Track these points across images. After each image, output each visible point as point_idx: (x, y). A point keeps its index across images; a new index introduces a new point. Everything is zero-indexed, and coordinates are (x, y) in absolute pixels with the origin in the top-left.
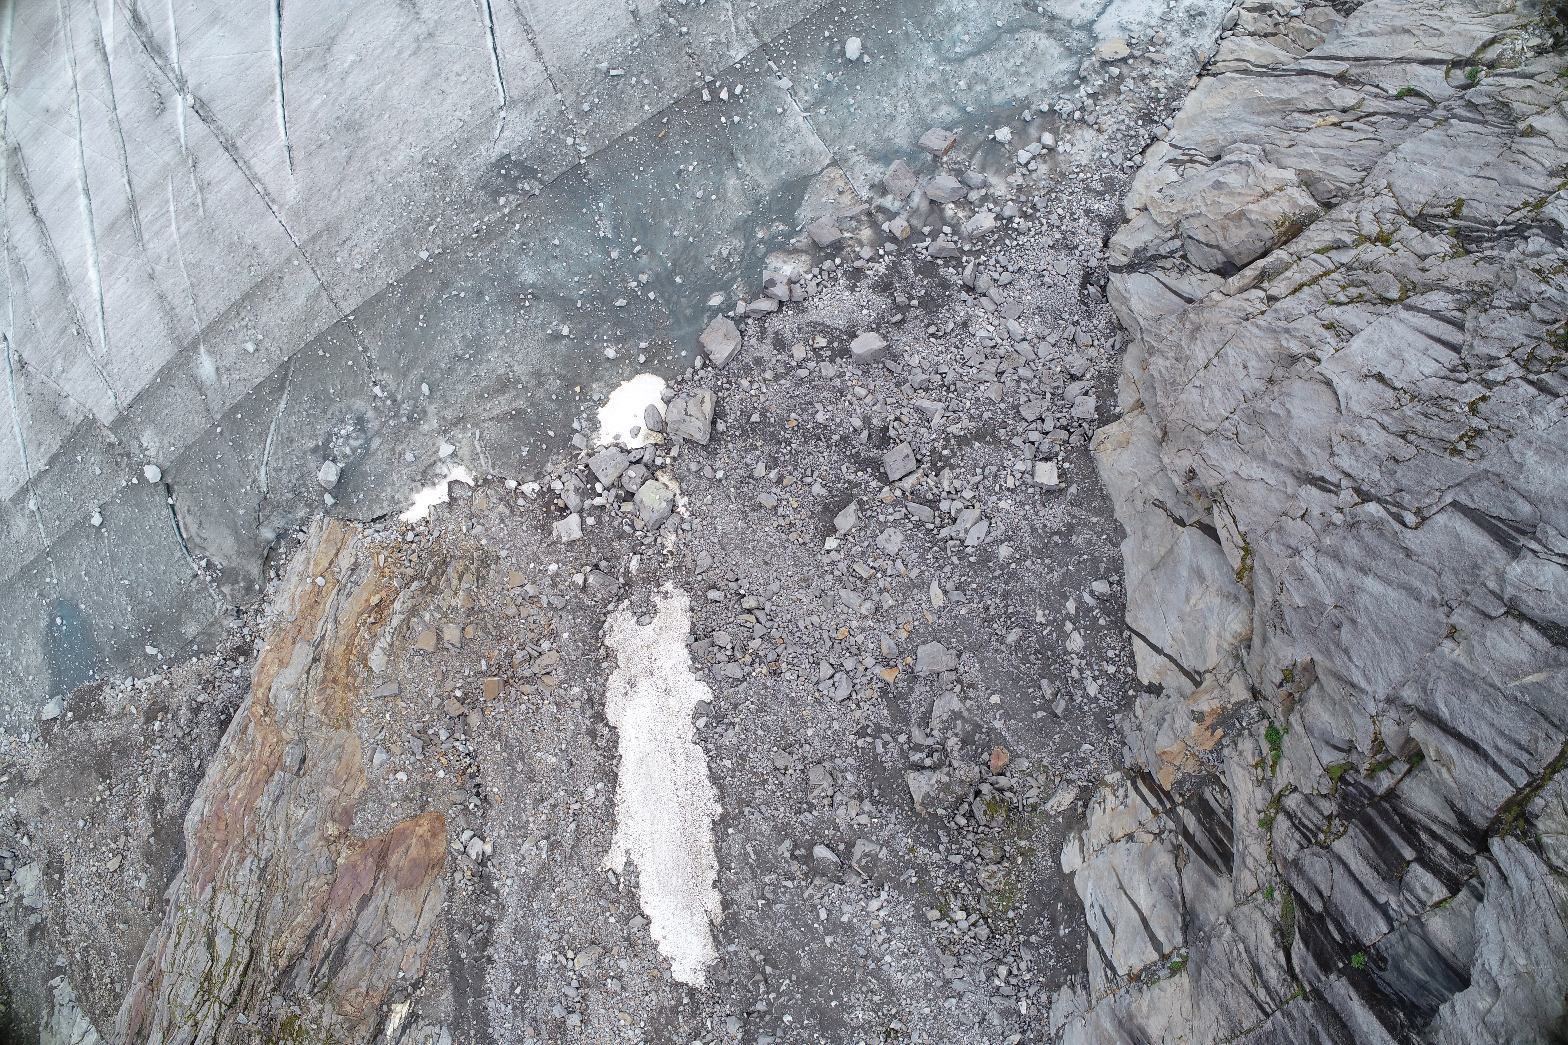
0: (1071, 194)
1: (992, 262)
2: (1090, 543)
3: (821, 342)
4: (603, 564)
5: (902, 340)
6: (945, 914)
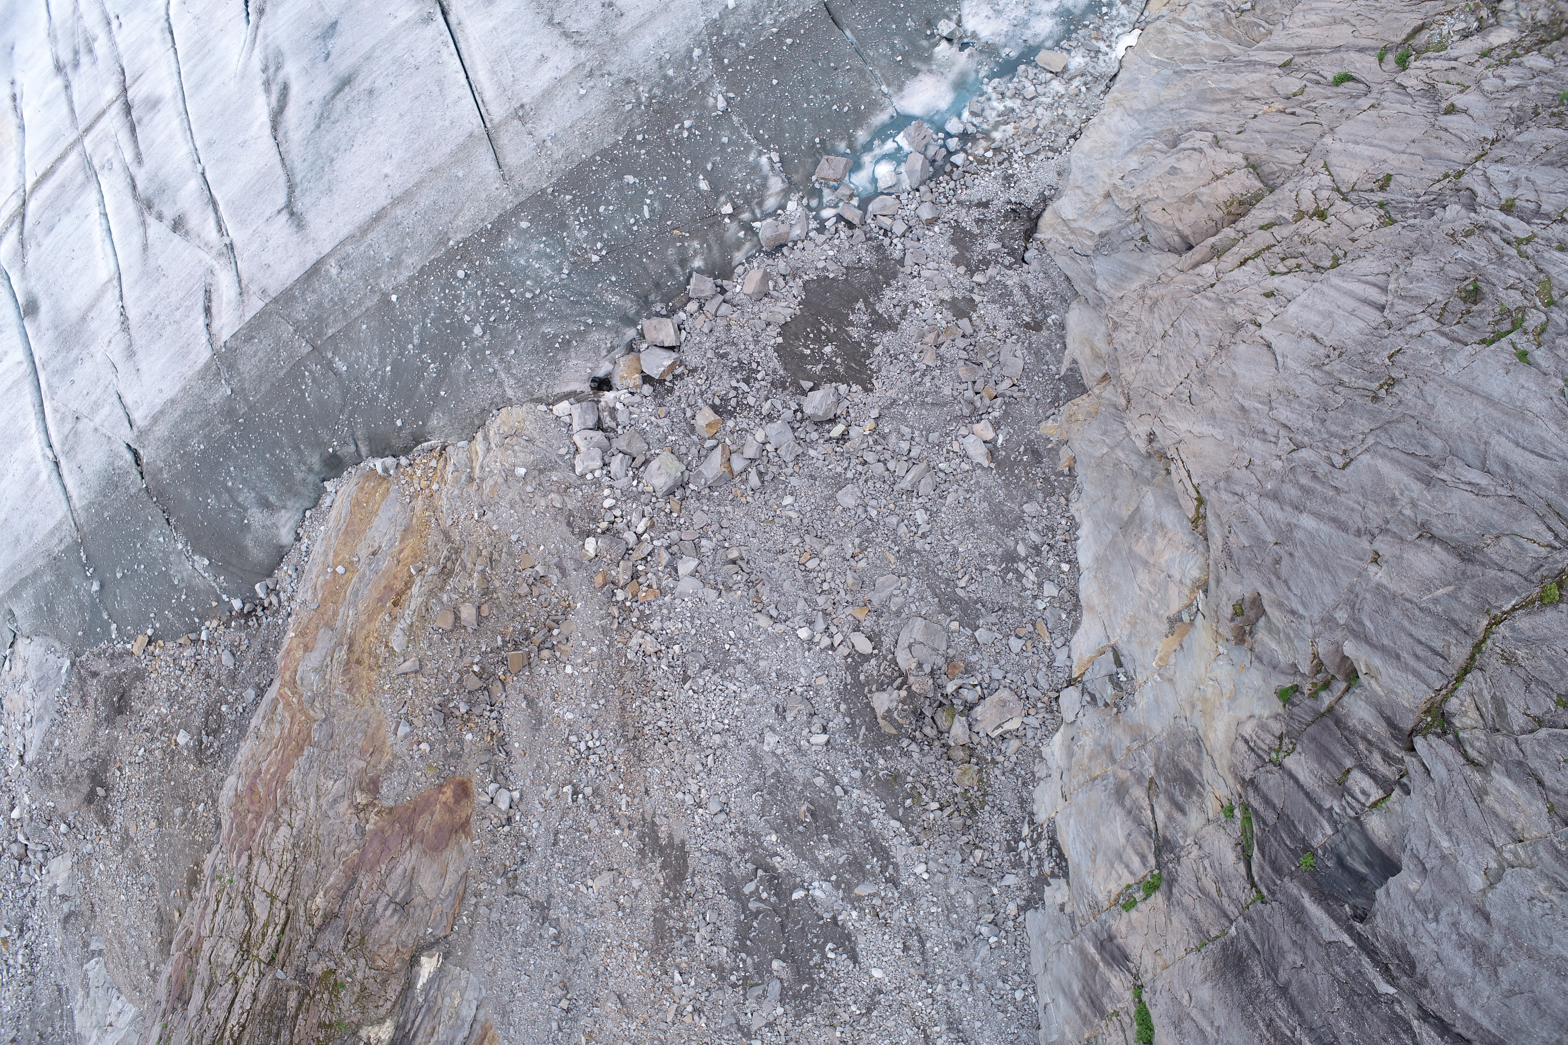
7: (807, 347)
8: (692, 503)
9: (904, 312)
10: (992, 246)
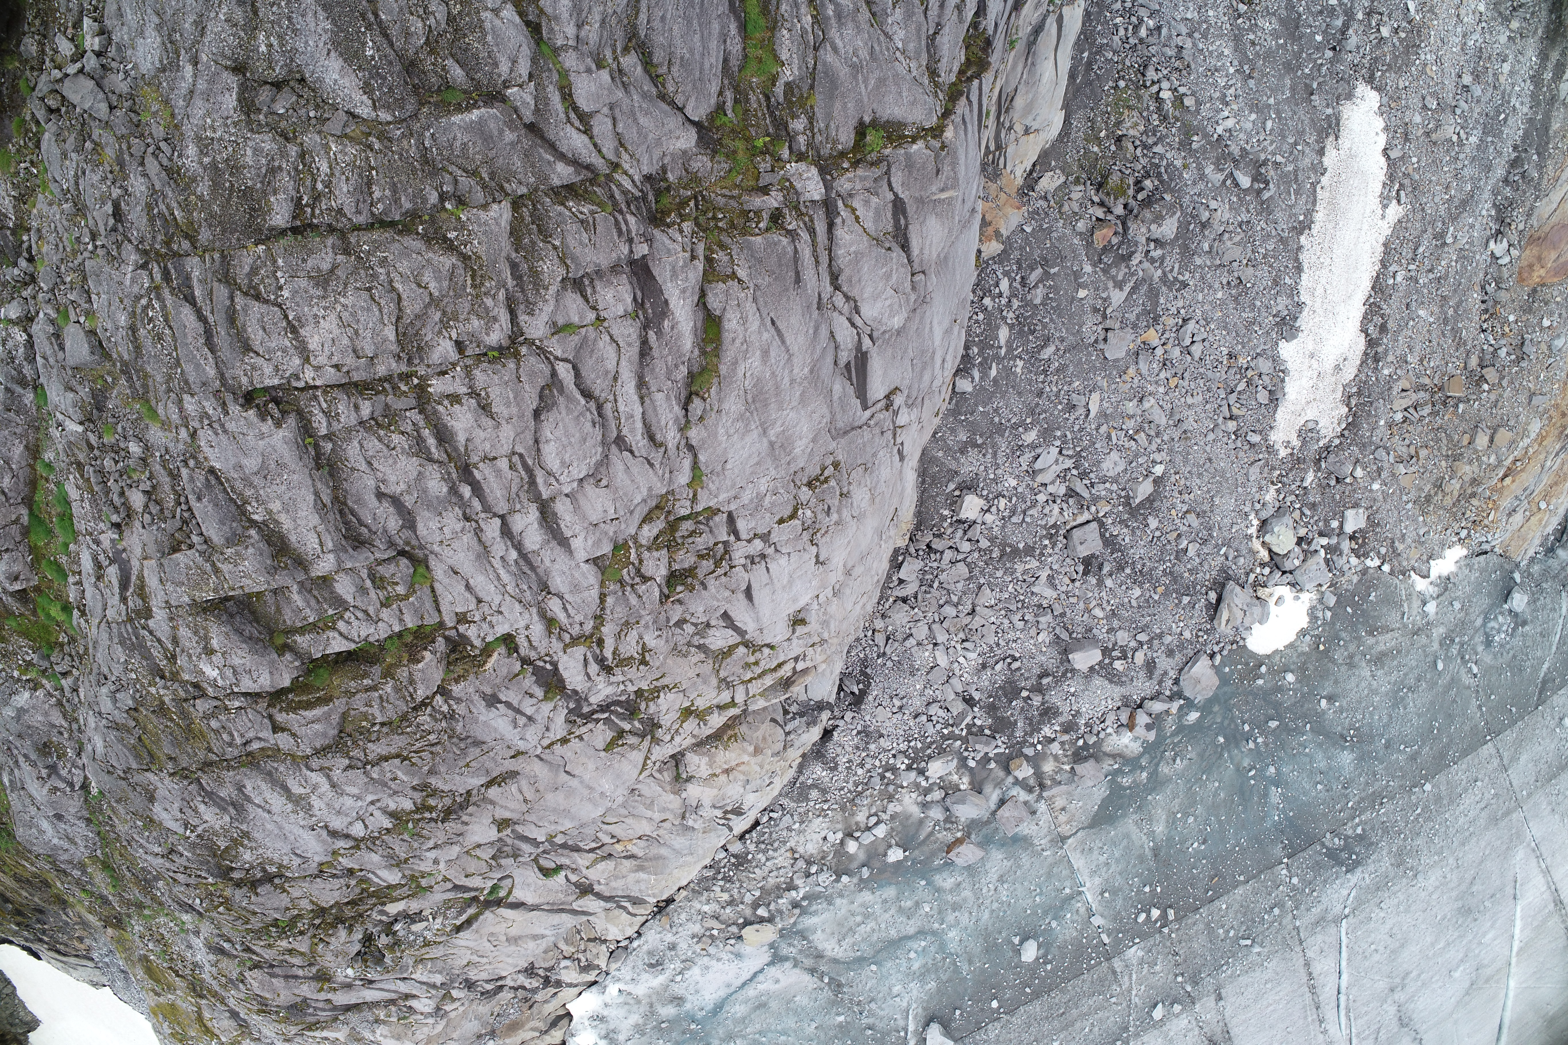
0: (842, 789)
1: (938, 727)
2: (953, 431)
3: (1118, 665)
4: (1333, 482)
5: (1048, 658)
6: (1179, 100)
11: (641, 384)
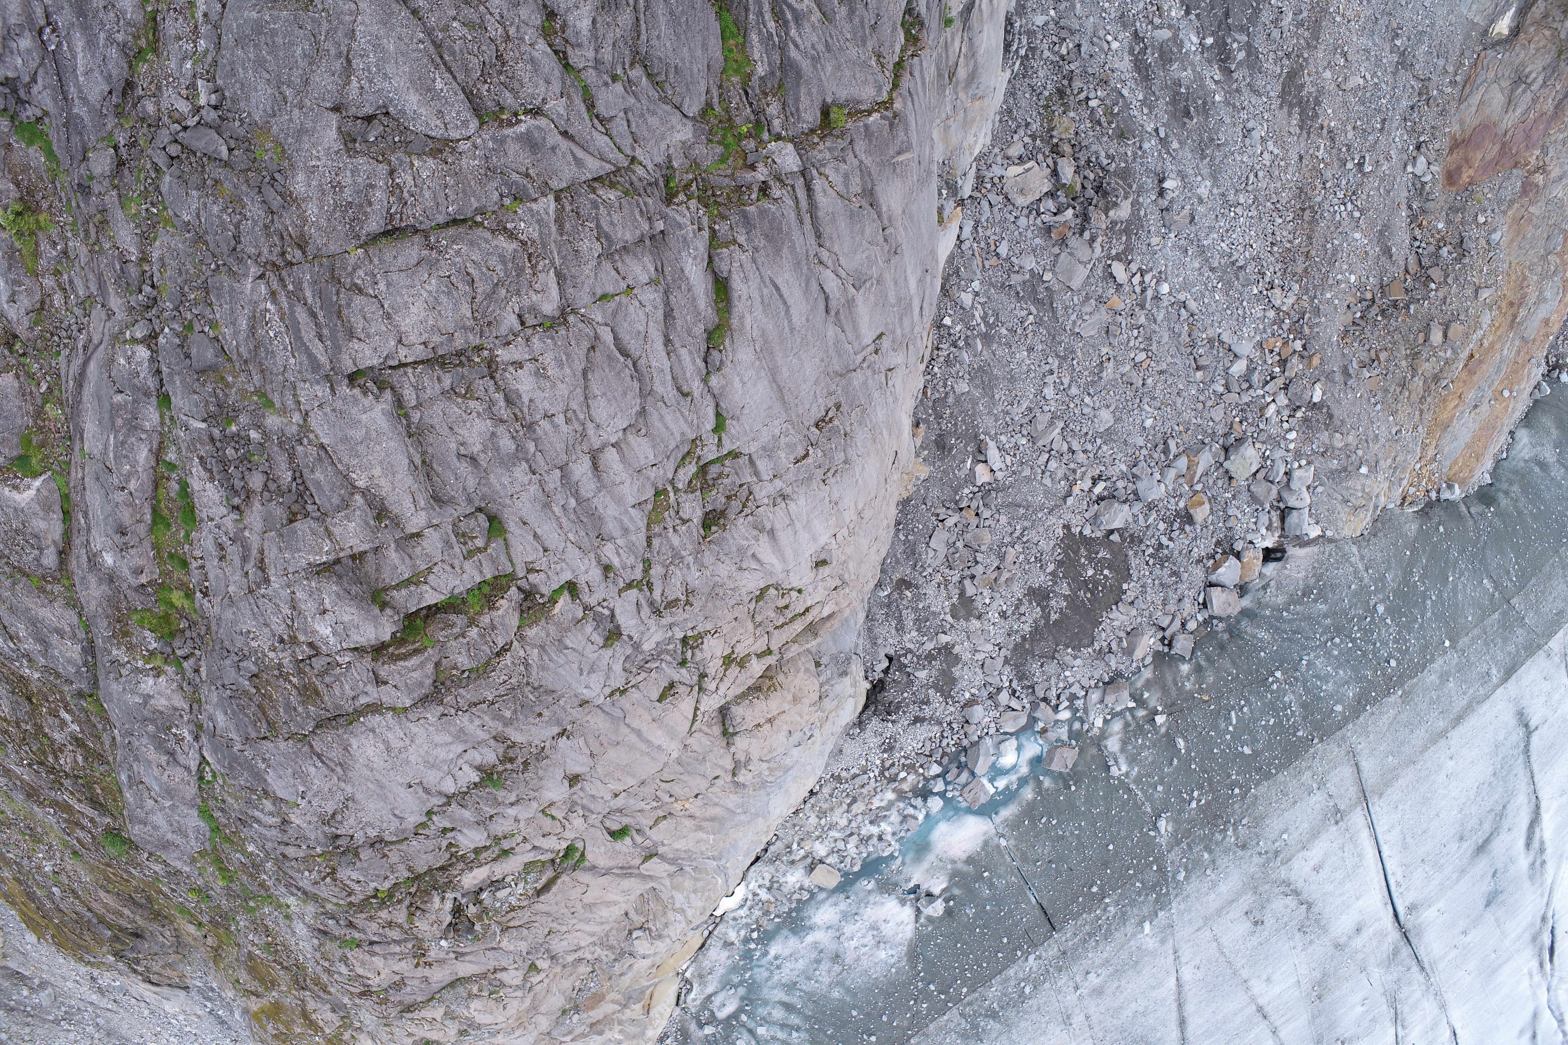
7: (1106, 577)
8: (1221, 430)
9: (1017, 608)
10: (922, 675)
11: (667, 341)
